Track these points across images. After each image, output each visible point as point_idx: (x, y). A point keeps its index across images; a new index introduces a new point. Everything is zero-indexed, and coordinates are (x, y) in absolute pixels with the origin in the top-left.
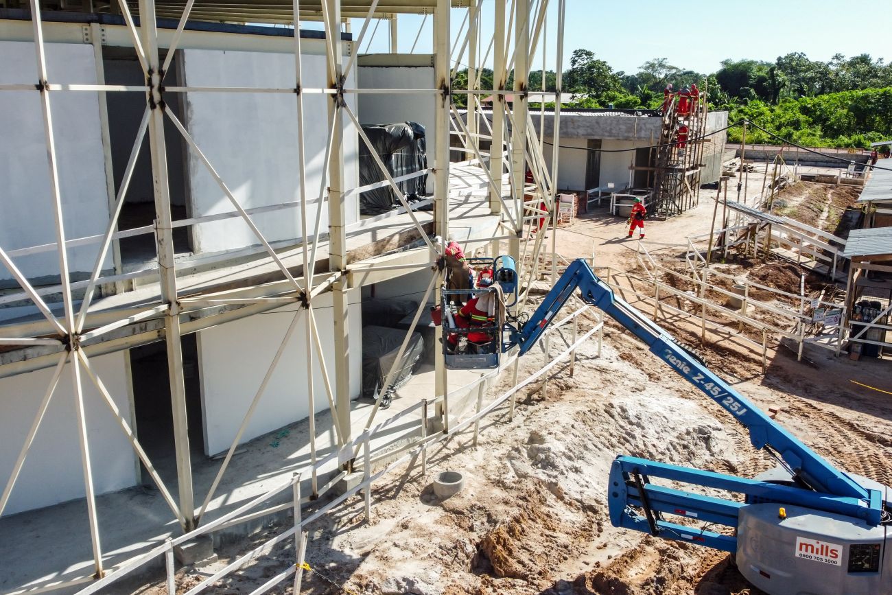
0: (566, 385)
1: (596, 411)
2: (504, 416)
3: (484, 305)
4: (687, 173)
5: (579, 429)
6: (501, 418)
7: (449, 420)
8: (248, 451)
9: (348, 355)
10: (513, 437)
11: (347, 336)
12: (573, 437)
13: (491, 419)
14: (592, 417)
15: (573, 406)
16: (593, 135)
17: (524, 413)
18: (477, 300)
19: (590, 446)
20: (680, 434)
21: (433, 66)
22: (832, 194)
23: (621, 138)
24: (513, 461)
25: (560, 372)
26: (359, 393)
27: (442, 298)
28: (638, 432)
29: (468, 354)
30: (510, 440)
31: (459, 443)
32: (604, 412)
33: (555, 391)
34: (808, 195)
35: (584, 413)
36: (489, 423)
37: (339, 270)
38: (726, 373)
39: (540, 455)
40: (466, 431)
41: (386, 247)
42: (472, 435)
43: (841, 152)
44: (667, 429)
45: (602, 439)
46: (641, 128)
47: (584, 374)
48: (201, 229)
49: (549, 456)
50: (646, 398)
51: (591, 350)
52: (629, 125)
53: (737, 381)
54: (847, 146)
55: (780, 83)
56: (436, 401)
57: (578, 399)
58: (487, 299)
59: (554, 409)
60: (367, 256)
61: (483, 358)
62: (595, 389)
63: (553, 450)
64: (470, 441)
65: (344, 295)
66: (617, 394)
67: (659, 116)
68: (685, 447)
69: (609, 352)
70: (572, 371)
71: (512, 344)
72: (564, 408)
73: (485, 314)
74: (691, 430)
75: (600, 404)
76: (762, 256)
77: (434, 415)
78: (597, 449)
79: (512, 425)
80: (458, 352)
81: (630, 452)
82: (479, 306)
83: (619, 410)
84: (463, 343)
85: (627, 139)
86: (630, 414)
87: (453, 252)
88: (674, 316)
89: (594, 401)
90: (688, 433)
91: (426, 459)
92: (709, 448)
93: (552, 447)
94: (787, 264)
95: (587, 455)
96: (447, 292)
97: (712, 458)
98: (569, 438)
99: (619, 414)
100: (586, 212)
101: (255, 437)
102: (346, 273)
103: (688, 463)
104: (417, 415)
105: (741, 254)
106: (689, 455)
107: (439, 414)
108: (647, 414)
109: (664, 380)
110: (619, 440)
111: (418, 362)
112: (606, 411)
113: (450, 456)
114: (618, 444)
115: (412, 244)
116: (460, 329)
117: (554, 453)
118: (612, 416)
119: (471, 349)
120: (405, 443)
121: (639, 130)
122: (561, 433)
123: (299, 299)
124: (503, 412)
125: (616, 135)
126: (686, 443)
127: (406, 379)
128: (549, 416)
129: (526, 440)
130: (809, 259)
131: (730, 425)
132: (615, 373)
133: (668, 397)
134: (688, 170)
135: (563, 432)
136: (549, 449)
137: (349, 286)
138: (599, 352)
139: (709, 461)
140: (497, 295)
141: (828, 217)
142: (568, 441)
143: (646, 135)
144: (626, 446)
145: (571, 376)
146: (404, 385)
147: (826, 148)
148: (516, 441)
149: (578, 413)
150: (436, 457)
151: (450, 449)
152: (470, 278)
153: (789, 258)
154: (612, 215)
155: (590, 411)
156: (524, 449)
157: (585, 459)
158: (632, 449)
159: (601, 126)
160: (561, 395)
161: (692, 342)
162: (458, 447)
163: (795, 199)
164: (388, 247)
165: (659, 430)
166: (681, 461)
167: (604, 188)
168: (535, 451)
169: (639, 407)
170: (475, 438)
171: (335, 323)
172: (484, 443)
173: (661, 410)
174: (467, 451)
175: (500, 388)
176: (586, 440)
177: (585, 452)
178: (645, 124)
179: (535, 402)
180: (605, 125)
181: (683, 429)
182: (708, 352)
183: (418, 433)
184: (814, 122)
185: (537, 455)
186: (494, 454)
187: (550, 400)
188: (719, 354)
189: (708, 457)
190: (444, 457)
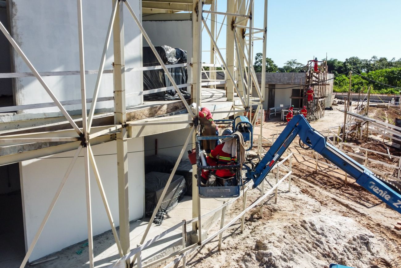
0: (273, 209)
1: (296, 225)
2: (237, 229)
3: (228, 148)
4: (319, 100)
5: (288, 239)
6: (236, 231)
7: (202, 233)
9: (127, 188)
11: (127, 173)
12: (285, 245)
13: (229, 231)
14: (294, 229)
15: (281, 222)
16: (271, 82)
17: (250, 227)
18: (223, 144)
19: (297, 251)
20: (350, 240)
21: (191, 20)
22: (386, 112)
23: (285, 83)
24: (247, 263)
25: (268, 201)
26: (143, 215)
27: (197, 143)
28: (323, 239)
29: (216, 186)
30: (242, 247)
31: (209, 250)
33: (267, 213)
34: (376, 113)
35: (289, 227)
36: (228, 234)
37: (121, 124)
38: (364, 201)
39: (265, 258)
40: (213, 240)
41: (158, 112)
42: (217, 243)
43: (384, 95)
44: (341, 237)
45: (303, 245)
46: (295, 78)
47: (283, 201)
49: (271, 259)
50: (322, 217)
51: (285, 188)
52: (289, 77)
53: (371, 206)
54: (386, 93)
55: (348, 69)
57: (283, 218)
59: (269, 224)
60: (144, 117)
61: (229, 189)
62: (291, 211)
63: (273, 255)
64: (216, 247)
65: (124, 142)
66: (306, 214)
67: (304, 72)
68: (354, 249)
69: (295, 189)
70: (276, 199)
71: (248, 180)
72: (275, 224)
74: (356, 238)
75: (298, 221)
76: (364, 139)
77: (192, 230)
78: (301, 253)
79: (243, 235)
80: (209, 185)
81: (321, 253)
82: (224, 149)
83: (310, 225)
84: (212, 179)
85: (288, 84)
86: (317, 227)
87: (205, 115)
88: (326, 169)
89: (293, 219)
90: (354, 240)
91: (186, 262)
92: (369, 250)
93: (272, 252)
94: (378, 143)
95: (296, 257)
96: (200, 138)
97: (373, 256)
98: (283, 245)
99: (310, 228)
100: (269, 119)
101: (66, 247)
102: (126, 126)
103: (359, 260)
104: (179, 231)
105: (353, 138)
106: (358, 255)
107: (195, 230)
108: (327, 227)
109: (330, 205)
110: (313, 245)
111: (181, 194)
112: (302, 226)
113: (203, 260)
114: (313, 248)
115: (176, 112)
116: (211, 167)
117: (274, 257)
118: (306, 229)
119: (218, 183)
120: (171, 251)
122: (277, 242)
123: (78, 139)
124: (237, 226)
125: (283, 82)
126: (354, 246)
127: (174, 205)
128: (267, 229)
129: (254, 247)
130: (388, 141)
131: (377, 234)
132: (300, 201)
133: (335, 215)
134: (320, 98)
135: (278, 241)
136: (271, 254)
137: (128, 136)
138: (289, 189)
139: (372, 259)
140: (238, 141)
141: (389, 122)
142: (282, 247)
143: (298, 81)
144: (318, 249)
145: (275, 203)
146: (173, 209)
147: (376, 94)
148: (247, 247)
149: (285, 227)
150: (193, 260)
151: (202, 254)
152: (217, 133)
153: (378, 140)
154: (282, 121)
155: (292, 226)
156: (253, 254)
157: (294, 260)
158: (322, 251)
159: (275, 77)
160: (271, 215)
161: (339, 183)
162: (208, 252)
163: (371, 114)
164: (159, 112)
165: (335, 238)
166: (354, 259)
167: (278, 108)
168: (261, 255)
169: (321, 222)
170: (219, 246)
171: (118, 163)
172: (225, 249)
173: (334, 224)
174: (214, 255)
175: (233, 211)
176: (293, 246)
177: (294, 255)
178: (297, 76)
179: (256, 220)
180: (277, 77)
181: (350, 237)
182: (350, 189)
183: (180, 243)
184: (369, 83)
185: (262, 258)
186: (233, 257)
187: (265, 218)
188: (356, 190)
189: (369, 256)
190: (198, 260)
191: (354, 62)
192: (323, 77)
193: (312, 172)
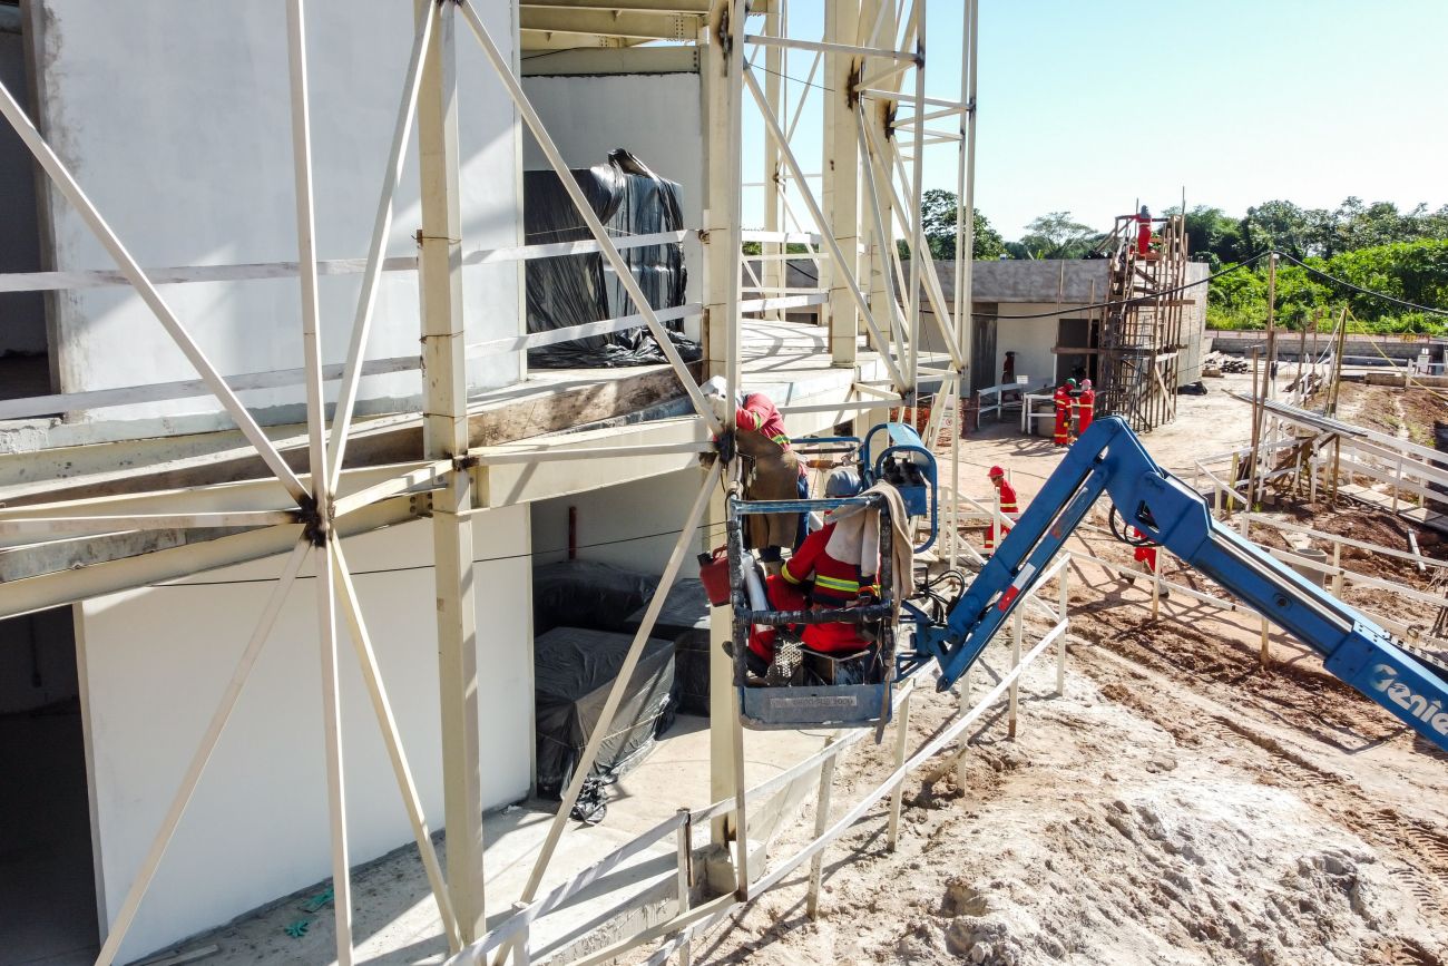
0: (1003, 758)
1: (1090, 821)
2: (874, 837)
3: (848, 545)
4: (1159, 358)
5: (1063, 871)
6: (869, 842)
7: (749, 855)
8: (220, 951)
9: (475, 694)
10: (907, 895)
11: (472, 639)
12: (1054, 893)
13: (846, 846)
14: (1083, 836)
15: (1035, 810)
16: (983, 294)
17: (920, 828)
18: (829, 529)
19: (1095, 916)
20: (1287, 875)
21: (697, 71)
22: (1400, 401)
23: (1034, 299)
25: (984, 730)
26: (528, 787)
27: (731, 527)
28: (1190, 871)
29: (807, 685)
30: (896, 903)
31: (772, 915)
32: (1107, 824)
33: (982, 774)
34: (1364, 402)
35: (1065, 829)
36: (843, 855)
37: (448, 456)
38: (1331, 725)
39: (981, 945)
40: (788, 880)
41: (584, 413)
42: (802, 890)
43: (1390, 340)
44: (1253, 862)
45: (1118, 894)
46: (1071, 280)
47: (1038, 732)
48: (86, 357)
49: (1004, 948)
50: (1184, 787)
51: (1042, 680)
52: (1048, 275)
53: (1359, 744)
54: (1397, 332)
55: (1258, 244)
56: (712, 815)
57: (1040, 792)
58: (857, 529)
59: (990, 818)
60: (533, 429)
61: (852, 697)
62: (1069, 767)
63: (1011, 932)
64: (798, 906)
65: (462, 525)
66: (1122, 778)
67: (1103, 257)
68: (1305, 907)
69: (1079, 686)
70: (1012, 724)
71: (920, 658)
72: (1014, 815)
73: (851, 571)
74: (1310, 864)
75: (1095, 803)
76: (1324, 499)
77: (709, 843)
78: (1110, 922)
79: (897, 860)
80: (779, 681)
81: (1184, 924)
82: (834, 548)
83: (1139, 818)
84: (788, 656)
85: (1045, 301)
86: (1166, 827)
87: (759, 422)
88: (1190, 609)
89: (1077, 796)
90: (1304, 871)
91: (692, 962)
92: (1358, 908)
93: (1008, 924)
94: (1376, 513)
95: (1093, 940)
96: (745, 509)
97: (1374, 933)
98: (1045, 896)
99: (1141, 828)
100: (977, 429)
101: (249, 909)
102: (467, 463)
103: (1322, 948)
104: (668, 845)
105: (1284, 495)
106: (1319, 927)
107: (720, 840)
108: (1201, 824)
109: (1209, 743)
110: (1153, 893)
111: (667, 709)
112: (1111, 822)
113: (751, 952)
114: (1154, 906)
115: (650, 410)
116: (784, 614)
117: (1014, 940)
118: (1127, 834)
119: (812, 672)
120: (634, 923)
121: (1068, 284)
122: (1023, 885)
123: (295, 517)
124: (873, 826)
125: (1025, 292)
126: (1305, 896)
127: (642, 750)
128: (983, 836)
129: (938, 904)
130: (1412, 505)
131: (1387, 848)
132: (1101, 729)
133: (1231, 782)
134: (1160, 352)
135: (1027, 881)
136: (1002, 928)
137: (477, 502)
138: (1060, 684)
139: (1370, 942)
140: (887, 516)
141: (1410, 436)
142: (1043, 904)
143: (1079, 291)
144: (1171, 908)
145: (1011, 737)
146: (636, 763)
147: (1361, 334)
148: (913, 905)
149: (1050, 828)
151: (748, 931)
152: (802, 487)
153: (1375, 502)
154: (1025, 435)
155: (1076, 822)
156: (937, 930)
157: (1088, 951)
158: (1186, 916)
159: (998, 277)
160: (997, 784)
161: (1239, 660)
162: (769, 924)
163: (1347, 407)
164: (587, 411)
165: (1235, 865)
166: (1305, 945)
168: (965, 934)
169: (1180, 809)
170: (810, 899)
171: (440, 602)
172: (834, 912)
173: (1228, 815)
174: (794, 935)
175: (857, 769)
176: (1083, 899)
177: (1085, 931)
178: (1078, 273)
179: (943, 802)
180: (1005, 277)
181: (1288, 860)
182: (1279, 682)
183: (668, 890)
184: (1336, 295)
185: (971, 946)
186: (862, 943)
187: (975, 795)
188: (1302, 686)
189: (1360, 931)
190: (736, 953)
191: (1278, 219)
192: (1172, 276)
193: (1138, 620)
